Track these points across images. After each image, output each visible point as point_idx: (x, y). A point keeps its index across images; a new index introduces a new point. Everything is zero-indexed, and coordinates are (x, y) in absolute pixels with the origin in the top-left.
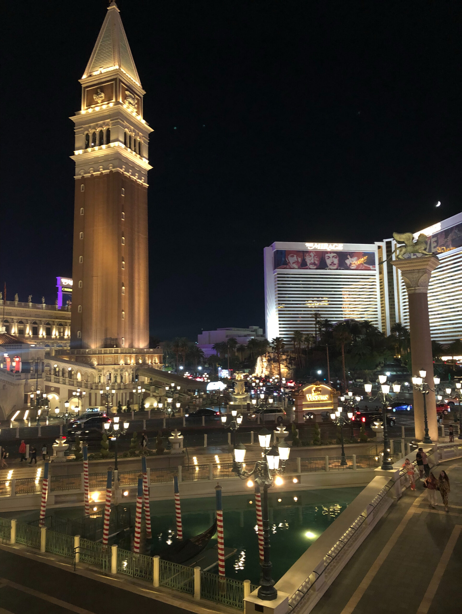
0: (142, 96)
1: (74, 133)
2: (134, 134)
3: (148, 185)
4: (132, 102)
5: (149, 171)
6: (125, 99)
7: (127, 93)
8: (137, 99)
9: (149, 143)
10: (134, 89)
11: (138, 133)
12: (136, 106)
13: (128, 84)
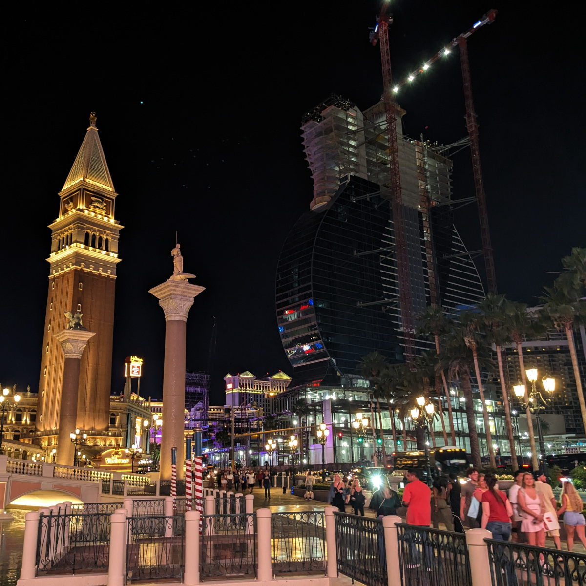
0: (114, 198)
1: (51, 239)
2: (98, 233)
3: (116, 277)
4: (99, 205)
5: (118, 264)
6: (91, 204)
7: (93, 198)
8: (106, 202)
9: (119, 238)
10: (103, 194)
11: (105, 232)
12: (105, 208)
13: (95, 191)
